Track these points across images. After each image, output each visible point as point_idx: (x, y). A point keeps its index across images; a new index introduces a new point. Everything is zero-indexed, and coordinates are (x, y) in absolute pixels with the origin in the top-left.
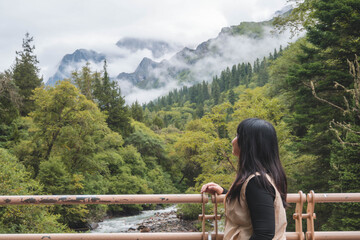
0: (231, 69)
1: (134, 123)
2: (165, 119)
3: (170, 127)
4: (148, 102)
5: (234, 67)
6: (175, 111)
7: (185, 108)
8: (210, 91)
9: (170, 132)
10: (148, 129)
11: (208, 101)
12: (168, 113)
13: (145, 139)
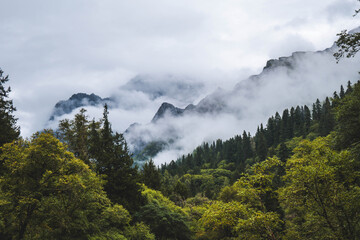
0: (281, 115)
1: (147, 191)
2: (192, 185)
3: (198, 197)
4: (168, 163)
5: (286, 112)
6: (205, 174)
7: (220, 170)
8: (254, 147)
9: (198, 203)
10: (166, 199)
11: (251, 160)
12: (196, 176)
13: (161, 214)
